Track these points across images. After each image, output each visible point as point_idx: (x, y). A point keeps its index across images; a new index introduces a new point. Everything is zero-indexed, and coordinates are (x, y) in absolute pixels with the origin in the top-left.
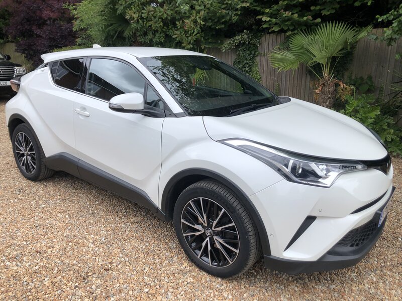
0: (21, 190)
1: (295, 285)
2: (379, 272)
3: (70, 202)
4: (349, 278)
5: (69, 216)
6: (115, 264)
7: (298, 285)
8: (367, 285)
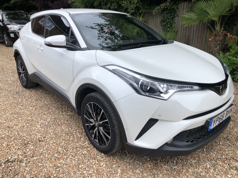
0: (17, 93)
1: (149, 164)
2: (214, 161)
3: (40, 101)
4: (190, 163)
5: (35, 109)
6: (46, 138)
7: (151, 164)
8: (200, 169)
